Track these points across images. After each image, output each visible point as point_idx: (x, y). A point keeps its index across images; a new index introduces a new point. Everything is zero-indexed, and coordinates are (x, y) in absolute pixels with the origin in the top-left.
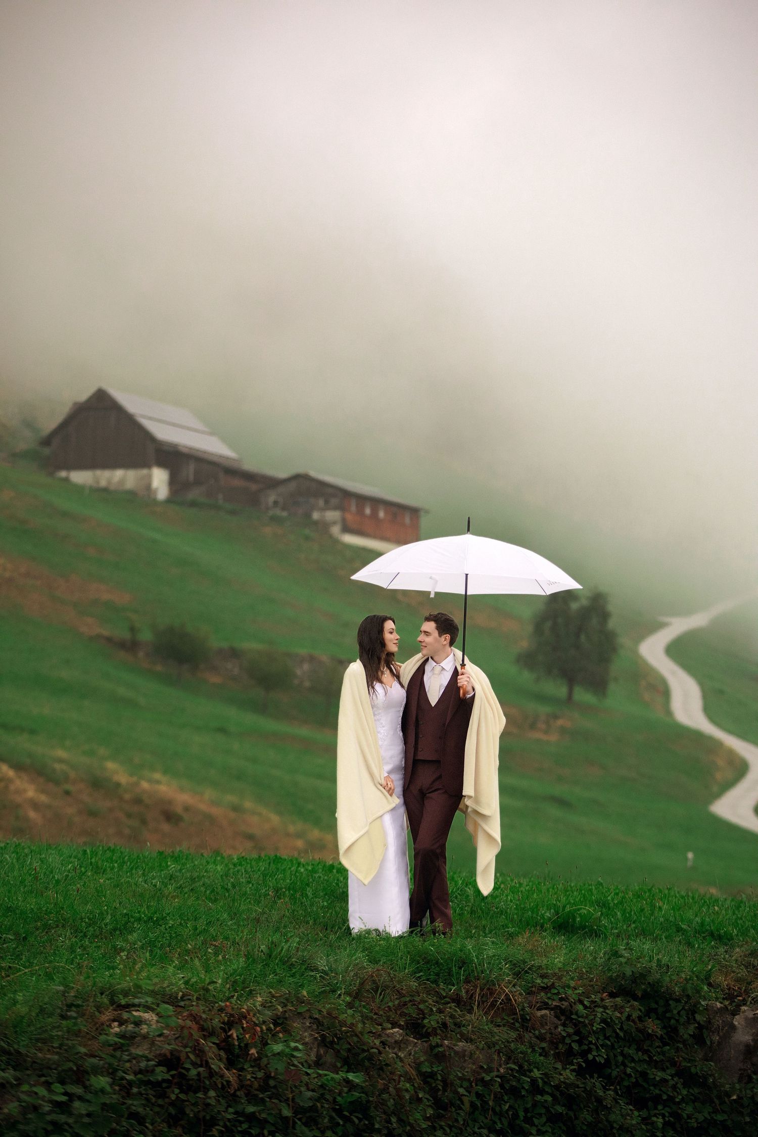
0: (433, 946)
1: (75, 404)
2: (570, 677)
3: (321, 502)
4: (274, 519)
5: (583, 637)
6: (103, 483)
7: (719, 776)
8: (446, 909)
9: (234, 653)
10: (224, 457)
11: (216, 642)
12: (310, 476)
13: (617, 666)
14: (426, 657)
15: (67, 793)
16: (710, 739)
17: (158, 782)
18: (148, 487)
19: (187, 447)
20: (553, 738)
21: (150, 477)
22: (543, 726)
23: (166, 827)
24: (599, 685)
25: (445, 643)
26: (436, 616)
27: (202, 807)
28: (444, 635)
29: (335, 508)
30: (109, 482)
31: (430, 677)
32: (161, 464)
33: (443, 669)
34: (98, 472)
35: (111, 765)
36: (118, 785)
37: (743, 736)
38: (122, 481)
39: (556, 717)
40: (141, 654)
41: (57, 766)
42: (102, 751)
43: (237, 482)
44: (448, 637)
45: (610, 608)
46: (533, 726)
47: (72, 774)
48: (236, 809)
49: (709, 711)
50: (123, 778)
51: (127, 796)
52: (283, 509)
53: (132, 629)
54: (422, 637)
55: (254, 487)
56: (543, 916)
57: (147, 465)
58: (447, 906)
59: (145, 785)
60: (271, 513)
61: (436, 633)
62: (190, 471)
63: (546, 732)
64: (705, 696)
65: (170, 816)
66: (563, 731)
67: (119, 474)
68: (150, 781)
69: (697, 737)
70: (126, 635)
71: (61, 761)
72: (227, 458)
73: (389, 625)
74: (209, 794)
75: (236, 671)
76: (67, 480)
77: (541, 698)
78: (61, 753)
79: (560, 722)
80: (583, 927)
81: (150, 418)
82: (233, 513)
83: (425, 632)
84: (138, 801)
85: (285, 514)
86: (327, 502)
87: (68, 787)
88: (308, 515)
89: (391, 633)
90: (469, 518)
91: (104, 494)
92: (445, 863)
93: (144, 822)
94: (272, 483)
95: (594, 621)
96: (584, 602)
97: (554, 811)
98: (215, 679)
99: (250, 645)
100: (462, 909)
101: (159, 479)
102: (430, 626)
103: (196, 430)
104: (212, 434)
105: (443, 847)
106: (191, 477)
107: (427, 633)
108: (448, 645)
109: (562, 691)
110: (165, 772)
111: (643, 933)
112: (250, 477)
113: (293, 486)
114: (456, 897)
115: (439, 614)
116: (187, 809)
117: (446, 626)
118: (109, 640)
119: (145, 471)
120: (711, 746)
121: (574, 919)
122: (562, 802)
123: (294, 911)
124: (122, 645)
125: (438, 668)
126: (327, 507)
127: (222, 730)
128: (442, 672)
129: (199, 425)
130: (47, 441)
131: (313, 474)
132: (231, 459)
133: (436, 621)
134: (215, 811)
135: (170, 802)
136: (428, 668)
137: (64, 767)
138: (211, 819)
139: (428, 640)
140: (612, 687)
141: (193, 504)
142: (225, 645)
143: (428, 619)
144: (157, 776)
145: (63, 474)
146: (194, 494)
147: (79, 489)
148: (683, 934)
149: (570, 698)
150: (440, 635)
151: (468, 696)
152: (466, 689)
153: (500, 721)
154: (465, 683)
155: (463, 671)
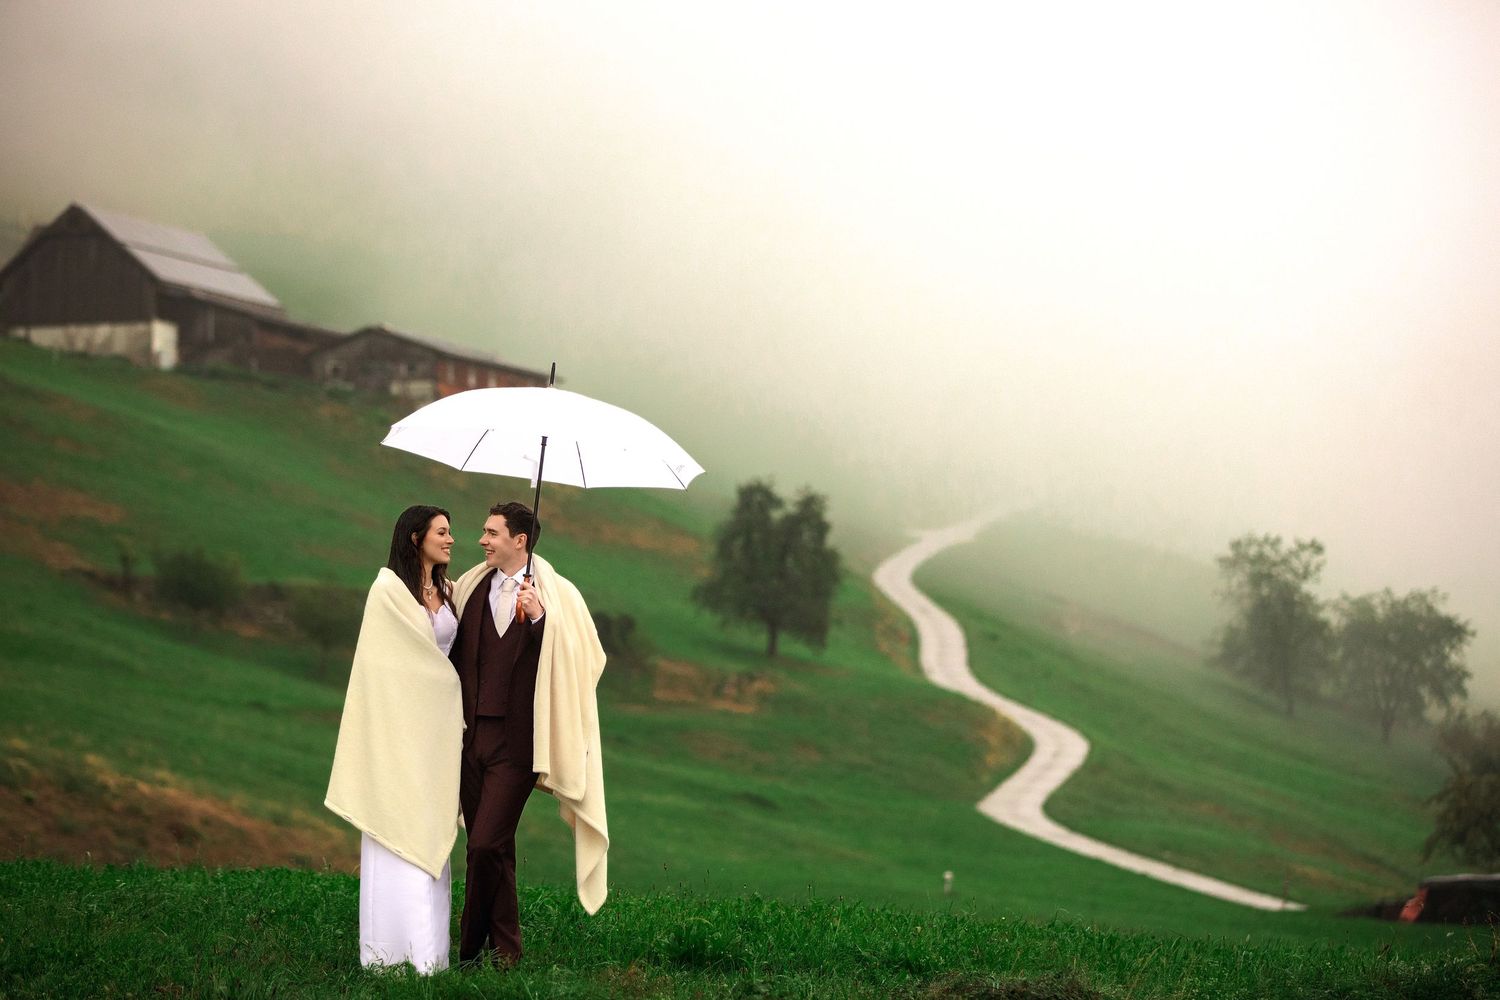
0: (476, 983)
1: (37, 228)
2: (773, 620)
3: (403, 369)
4: (334, 395)
5: (790, 561)
6: (80, 345)
7: (991, 759)
8: (514, 934)
9: (276, 593)
10: (258, 305)
11: (250, 577)
12: (386, 332)
13: (842, 601)
14: (491, 568)
15: (29, 801)
16: (978, 705)
17: (163, 783)
18: (147, 351)
19: (204, 291)
20: (748, 709)
21: (148, 336)
22: (733, 692)
23: (176, 850)
24: (815, 630)
25: (519, 546)
26: (506, 507)
27: (228, 818)
28: (517, 535)
29: (425, 377)
30: (89, 342)
31: (498, 597)
32: (165, 316)
34: (73, 330)
35: (92, 759)
36: (104, 788)
37: (1026, 701)
38: (109, 341)
39: (752, 678)
40: (138, 597)
41: (12, 762)
42: (81, 739)
43: (279, 342)
44: (524, 537)
45: (829, 516)
46: (718, 692)
47: (35, 773)
48: (279, 820)
49: (977, 665)
50: (112, 779)
51: (117, 805)
52: (348, 378)
53: (125, 560)
54: (485, 538)
55: (303, 348)
56: (658, 944)
57: (146, 318)
58: (515, 931)
59: (144, 788)
60: (329, 385)
61: (506, 533)
62: (208, 325)
63: (737, 701)
64: (971, 644)
65: (181, 833)
66: (763, 698)
67: (102, 331)
68: (151, 781)
69: (959, 704)
70: (114, 567)
71: (20, 754)
72: (263, 306)
73: (440, 522)
74: (240, 799)
75: (280, 619)
76: (26, 341)
77: (731, 651)
78: (19, 744)
79: (757, 685)
80: (715, 957)
81: (150, 249)
82: (272, 386)
83: (490, 530)
84: (134, 811)
85: (349, 387)
86: (411, 368)
87: (30, 793)
88: (384, 389)
89: (442, 534)
91: (83, 361)
92: (514, 867)
93: (143, 843)
94: (331, 342)
95: (807, 536)
96: (791, 508)
97: (750, 816)
98: (248, 631)
99: (300, 581)
100: (539, 935)
101: (163, 338)
102: (497, 522)
103: (215, 266)
104: (241, 270)
105: (510, 844)
106: (211, 335)
107: (492, 532)
108: (524, 550)
109: (760, 641)
110: (174, 769)
111: (805, 964)
112: (298, 333)
113: (359, 346)
114: (532, 919)
115: (511, 504)
116: (207, 822)
117: (522, 521)
118: (91, 575)
119: (140, 328)
120: (980, 715)
121: (704, 946)
122: (760, 802)
123: (288, 942)
124: (110, 583)
125: (508, 583)
126: (413, 375)
127: (259, 706)
129: (218, 257)
131: (391, 326)
132: (269, 307)
133: (506, 515)
134: (247, 824)
135: (182, 812)
136: (495, 583)
137: (23, 763)
138: (243, 837)
139: (495, 541)
140: (833, 633)
141: (214, 374)
142: (261, 580)
143: (495, 512)
144: (162, 774)
145: (20, 332)
146: (216, 360)
147: (44, 355)
148: (864, 965)
149: (772, 649)
150: (512, 535)
151: (534, 622)
152: (527, 611)
153: (596, 660)
154: (526, 602)
155: (526, 584)
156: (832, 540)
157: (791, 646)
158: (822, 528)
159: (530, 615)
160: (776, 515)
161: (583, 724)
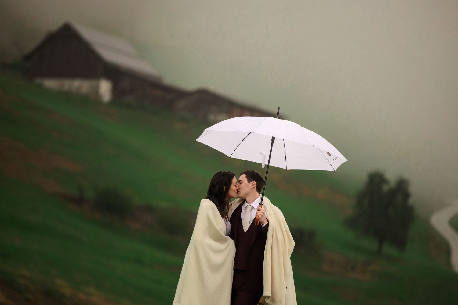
1: (49, 33)
2: (381, 237)
3: (216, 108)
5: (391, 210)
6: (66, 89)
9: (150, 209)
14: (243, 201)
15: (27, 300)
17: (91, 295)
18: (97, 93)
20: (367, 278)
21: (98, 86)
22: (360, 269)
24: (400, 243)
25: (253, 187)
28: (251, 181)
29: (225, 113)
30: (70, 88)
32: (106, 77)
33: (253, 208)
35: (59, 281)
36: (63, 295)
38: (80, 88)
39: (370, 263)
40: (86, 207)
42: (54, 272)
43: (159, 93)
45: (411, 189)
46: (353, 269)
52: (190, 111)
53: (80, 189)
55: (170, 96)
57: (97, 78)
59: (82, 296)
60: (181, 114)
61: (247, 182)
62: (126, 83)
63: (362, 274)
66: (374, 273)
67: (77, 83)
70: (75, 193)
71: (24, 277)
72: (153, 76)
75: (151, 221)
76: (40, 86)
77: (359, 250)
78: (25, 272)
79: (372, 267)
81: (102, 46)
82: (155, 113)
86: (220, 108)
87: (28, 295)
88: (205, 118)
89: (236, 186)
90: (279, 108)
91: (67, 96)
94: (183, 94)
95: (399, 198)
96: (393, 185)
98: (136, 226)
101: (105, 88)
102: (244, 177)
103: (130, 55)
106: (127, 87)
107: (240, 181)
109: (373, 245)
112: (167, 89)
118: (64, 196)
124: (73, 200)
125: (249, 207)
126: (220, 112)
128: (252, 210)
129: (133, 51)
130: (28, 57)
136: (243, 208)
137: (26, 282)
139: (241, 186)
140: (409, 245)
141: (128, 106)
142: (144, 203)
143: (243, 173)
145: (39, 81)
146: (129, 99)
147: (49, 92)
149: (380, 250)
150: (249, 182)
151: (263, 226)
152: (260, 220)
153: (291, 244)
154: (260, 216)
155: (260, 208)
156: (411, 201)
157: (389, 250)
158: (407, 195)
159: (262, 223)
160: (385, 188)
161: (285, 275)
